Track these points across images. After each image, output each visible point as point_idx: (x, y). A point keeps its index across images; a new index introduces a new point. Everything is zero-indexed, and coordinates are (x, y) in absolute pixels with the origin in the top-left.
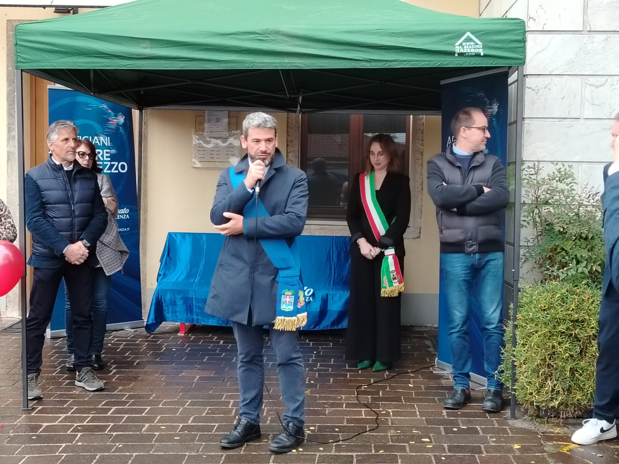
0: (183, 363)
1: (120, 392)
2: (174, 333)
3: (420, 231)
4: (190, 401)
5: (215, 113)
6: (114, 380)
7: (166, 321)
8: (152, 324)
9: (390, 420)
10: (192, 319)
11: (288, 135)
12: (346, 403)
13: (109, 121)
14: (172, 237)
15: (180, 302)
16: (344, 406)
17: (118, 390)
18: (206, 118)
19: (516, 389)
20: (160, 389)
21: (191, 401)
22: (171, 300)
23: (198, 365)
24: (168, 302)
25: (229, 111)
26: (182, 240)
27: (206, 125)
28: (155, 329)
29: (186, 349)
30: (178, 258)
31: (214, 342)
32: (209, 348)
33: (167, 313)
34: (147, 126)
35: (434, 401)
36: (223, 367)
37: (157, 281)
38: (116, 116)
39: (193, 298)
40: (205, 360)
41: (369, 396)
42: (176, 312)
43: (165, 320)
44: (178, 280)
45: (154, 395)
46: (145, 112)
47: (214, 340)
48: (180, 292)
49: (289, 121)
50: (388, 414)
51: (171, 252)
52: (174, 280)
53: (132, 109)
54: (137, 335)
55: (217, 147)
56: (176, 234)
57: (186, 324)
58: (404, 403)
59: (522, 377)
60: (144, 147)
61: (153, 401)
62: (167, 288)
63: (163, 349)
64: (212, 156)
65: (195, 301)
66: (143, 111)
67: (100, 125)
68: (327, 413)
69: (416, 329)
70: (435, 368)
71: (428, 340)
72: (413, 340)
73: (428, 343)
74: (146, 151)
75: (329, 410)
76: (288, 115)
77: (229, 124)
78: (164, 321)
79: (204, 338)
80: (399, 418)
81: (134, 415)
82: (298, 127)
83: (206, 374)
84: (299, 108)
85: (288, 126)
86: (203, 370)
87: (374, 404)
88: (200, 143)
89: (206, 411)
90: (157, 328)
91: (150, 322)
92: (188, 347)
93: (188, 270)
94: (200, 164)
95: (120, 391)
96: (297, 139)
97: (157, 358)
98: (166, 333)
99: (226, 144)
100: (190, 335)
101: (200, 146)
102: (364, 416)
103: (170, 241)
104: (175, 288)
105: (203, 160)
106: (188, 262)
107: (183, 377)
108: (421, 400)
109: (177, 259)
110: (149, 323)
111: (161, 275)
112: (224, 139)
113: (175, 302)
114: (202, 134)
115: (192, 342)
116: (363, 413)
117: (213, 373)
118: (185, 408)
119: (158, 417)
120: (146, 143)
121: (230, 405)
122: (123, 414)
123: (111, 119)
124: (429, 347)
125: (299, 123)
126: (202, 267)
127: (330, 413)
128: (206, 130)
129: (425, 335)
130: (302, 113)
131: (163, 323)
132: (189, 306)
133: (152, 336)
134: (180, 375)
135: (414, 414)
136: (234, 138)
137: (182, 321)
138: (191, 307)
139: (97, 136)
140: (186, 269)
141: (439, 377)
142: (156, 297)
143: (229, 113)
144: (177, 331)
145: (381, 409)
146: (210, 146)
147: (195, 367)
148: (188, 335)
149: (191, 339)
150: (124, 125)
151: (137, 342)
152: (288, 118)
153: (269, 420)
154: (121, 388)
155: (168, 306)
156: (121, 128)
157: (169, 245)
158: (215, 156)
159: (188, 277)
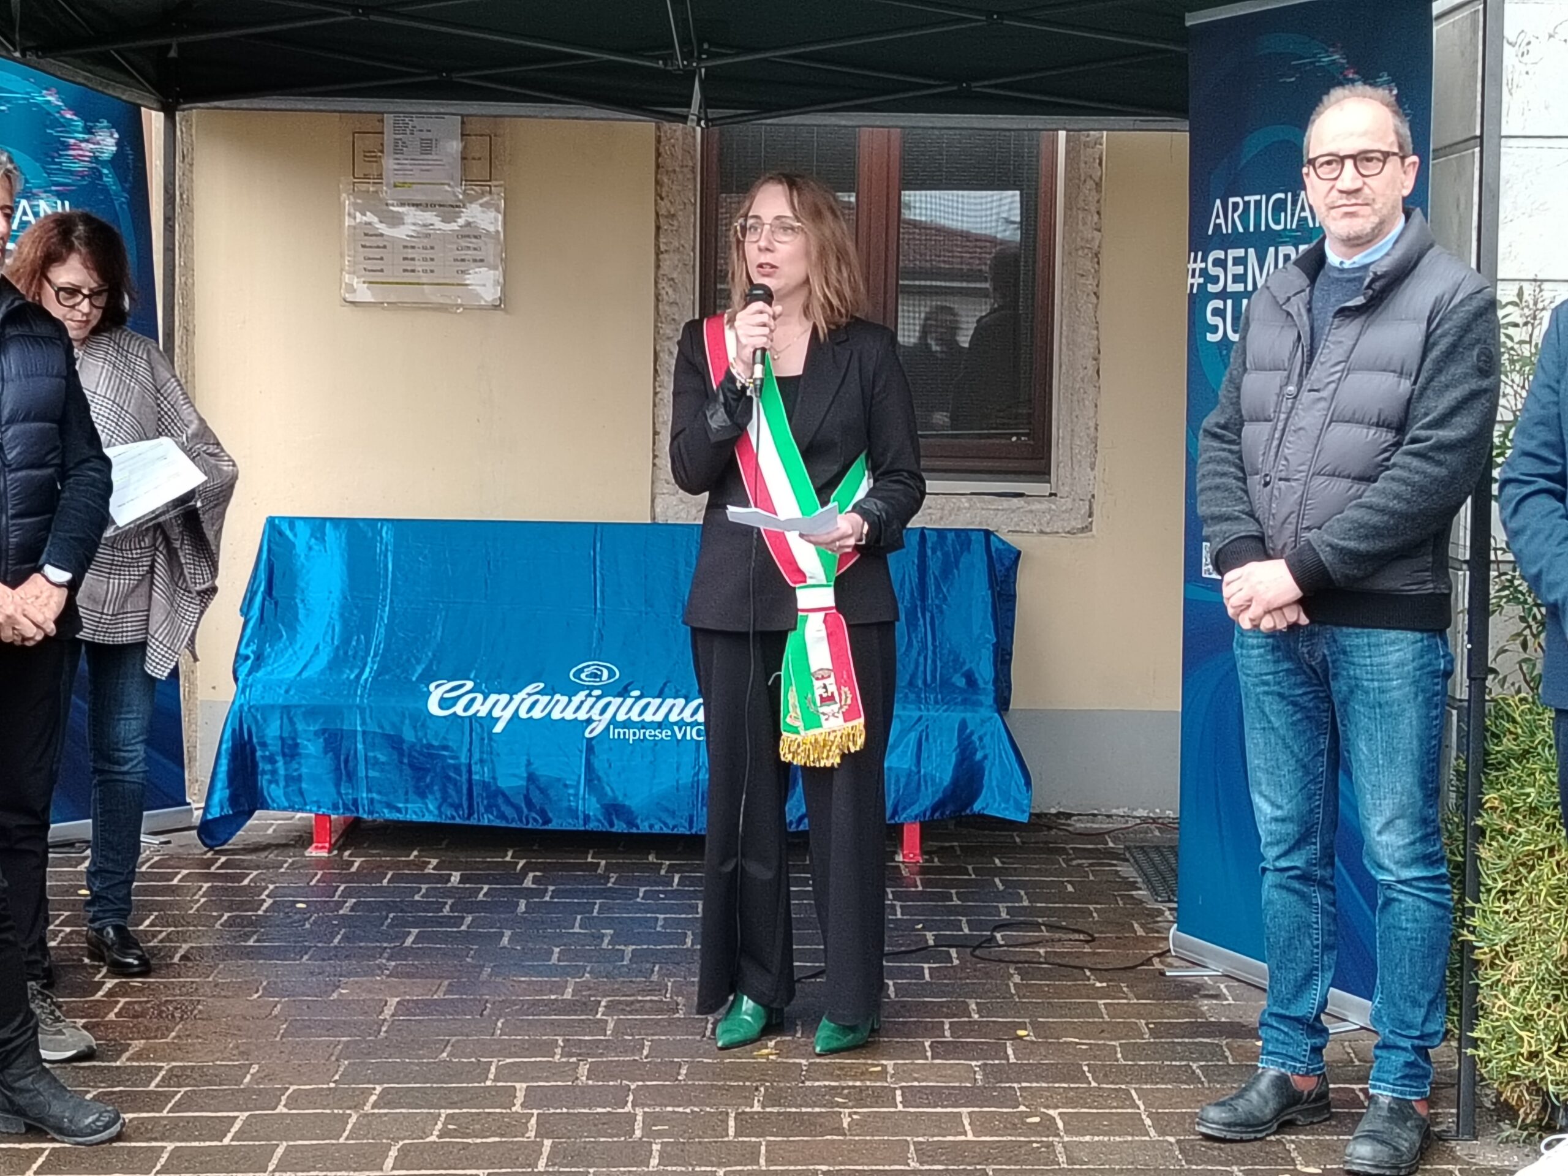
0: (336, 954)
1: (138, 1060)
2: (293, 846)
3: (1091, 507)
4: (379, 1088)
5: (416, 122)
6: (112, 1016)
7: (268, 809)
8: (223, 818)
9: (1059, 1148)
10: (355, 802)
11: (659, 196)
12: (901, 1088)
13: (67, 147)
14: (281, 534)
15: (311, 747)
16: (899, 1099)
17: (131, 1051)
18: (389, 137)
19: (1483, 1040)
20: (273, 1044)
21: (384, 1089)
22: (282, 739)
23: (388, 960)
24: (274, 747)
25: (462, 116)
26: (313, 541)
27: (389, 163)
28: (232, 834)
29: (340, 905)
30: (303, 601)
31: (428, 878)
32: (417, 898)
33: (270, 782)
34: (191, 165)
35: (1193, 1078)
36: (474, 966)
37: (236, 679)
38: (89, 130)
39: (356, 731)
40: (409, 941)
41: (974, 1063)
42: (299, 779)
43: (265, 806)
44: (305, 675)
45: (255, 1069)
46: (181, 120)
47: (429, 870)
48: (311, 713)
49: (662, 150)
50: (1048, 1126)
51: (276, 581)
52: (291, 675)
53: (143, 109)
54: (172, 857)
55: (428, 236)
56: (292, 521)
57: (333, 817)
58: (1094, 1084)
59: (1503, 1001)
60: (183, 236)
61: (254, 1091)
62: (268, 701)
63: (265, 906)
64: (409, 265)
65: (364, 743)
66: (178, 116)
67: (37, 160)
68: (845, 1125)
69: (1079, 825)
70: (1169, 960)
71: (1127, 860)
72: (1075, 863)
73: (1127, 870)
74: (189, 249)
75: (850, 1115)
76: (658, 128)
77: (463, 158)
78: (262, 808)
79: (395, 866)
80: (1088, 1138)
81: (196, 1144)
82: (693, 168)
83: (417, 991)
84: (695, 108)
85: (658, 166)
86: (409, 975)
87: (995, 1089)
88: (370, 224)
89: (440, 1125)
90: (238, 829)
91: (215, 813)
92: (346, 894)
93: (336, 643)
94: (369, 293)
95: (138, 1056)
96: (690, 208)
97: (247, 936)
98: (267, 847)
99: (454, 226)
100: (347, 853)
101: (369, 233)
102: (970, 1133)
103: (274, 547)
104: (294, 699)
105: (378, 277)
106: (336, 616)
107: (342, 1002)
108: (1149, 1075)
109: (300, 605)
110: (209, 817)
111: (247, 658)
112: (449, 209)
113: (296, 745)
114: (376, 192)
115: (358, 876)
116: (966, 1122)
117: (443, 989)
118: (366, 1115)
119: (280, 1151)
120: (189, 223)
121: (519, 1101)
122: (155, 1139)
123: (72, 141)
124: (1134, 886)
125: (693, 158)
126: (382, 630)
127: (857, 1126)
128: (389, 176)
129: (1111, 845)
130: (707, 121)
131: (257, 813)
132: (342, 758)
133: (223, 859)
134: (335, 996)
135: (1134, 1124)
136: (481, 205)
137: (319, 807)
138: (351, 764)
139: (27, 198)
140: (328, 639)
141: (1191, 991)
142: (234, 731)
143: (463, 123)
144: (302, 839)
145: (1022, 1108)
146: (401, 233)
147: (379, 967)
148: (340, 855)
149: (353, 869)
150: (116, 161)
151: (175, 882)
152: (658, 140)
153: (656, 1154)
154: (138, 1044)
155: (271, 760)
156: (105, 171)
157: (269, 559)
158: (419, 265)
159: (337, 663)
